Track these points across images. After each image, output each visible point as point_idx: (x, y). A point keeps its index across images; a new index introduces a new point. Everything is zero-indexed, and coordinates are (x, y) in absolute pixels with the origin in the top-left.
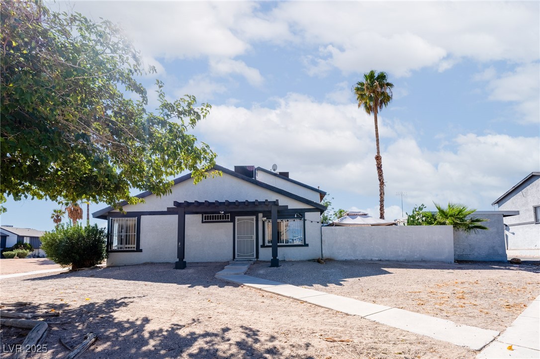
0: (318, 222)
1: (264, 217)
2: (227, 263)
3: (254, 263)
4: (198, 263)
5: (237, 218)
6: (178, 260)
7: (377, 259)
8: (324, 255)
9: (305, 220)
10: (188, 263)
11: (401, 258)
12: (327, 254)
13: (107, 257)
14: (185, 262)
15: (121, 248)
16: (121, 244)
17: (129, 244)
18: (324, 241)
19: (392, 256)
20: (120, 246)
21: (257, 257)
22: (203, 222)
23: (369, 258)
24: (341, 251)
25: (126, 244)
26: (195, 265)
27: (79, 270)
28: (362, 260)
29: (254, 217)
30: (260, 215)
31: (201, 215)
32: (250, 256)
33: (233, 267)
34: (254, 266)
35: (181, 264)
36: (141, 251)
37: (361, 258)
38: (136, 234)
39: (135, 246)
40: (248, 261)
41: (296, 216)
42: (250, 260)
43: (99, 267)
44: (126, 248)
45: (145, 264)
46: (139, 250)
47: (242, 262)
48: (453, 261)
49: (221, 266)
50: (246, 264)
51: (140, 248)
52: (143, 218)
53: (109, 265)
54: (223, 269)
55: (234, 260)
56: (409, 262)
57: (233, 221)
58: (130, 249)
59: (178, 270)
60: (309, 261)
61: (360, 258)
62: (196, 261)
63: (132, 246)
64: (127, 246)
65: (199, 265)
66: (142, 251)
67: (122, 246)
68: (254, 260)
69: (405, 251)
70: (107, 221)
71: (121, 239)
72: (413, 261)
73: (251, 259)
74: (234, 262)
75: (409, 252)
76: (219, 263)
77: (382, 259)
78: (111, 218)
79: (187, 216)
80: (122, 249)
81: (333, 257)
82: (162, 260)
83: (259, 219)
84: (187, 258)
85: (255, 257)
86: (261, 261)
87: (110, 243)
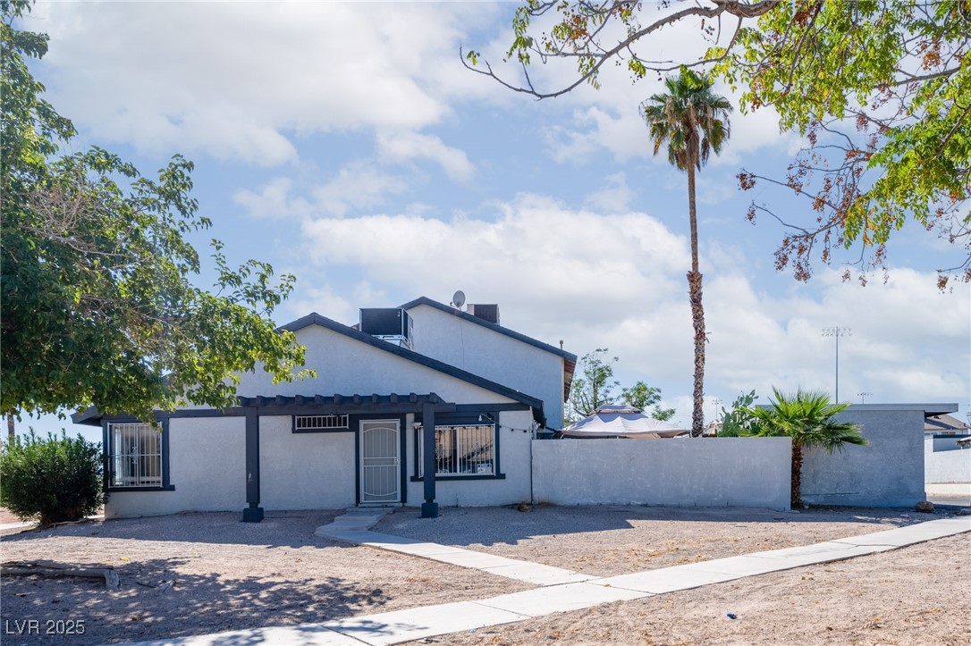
0: (525, 431)
1: (416, 420)
2: (343, 512)
3: (394, 512)
4: (286, 511)
5: (362, 423)
6: (247, 506)
7: (640, 503)
8: (536, 496)
9: (498, 427)
10: (268, 511)
11: (687, 501)
12: (540, 493)
13: (106, 501)
14: (262, 509)
15: (133, 483)
16: (133, 475)
17: (148, 475)
18: (537, 468)
19: (669, 497)
20: (130, 479)
21: (404, 499)
22: (294, 431)
23: (624, 501)
24: (568, 488)
25: (143, 475)
26: (280, 514)
27: (57, 526)
28: (610, 505)
29: (398, 422)
30: (410, 417)
31: (290, 418)
32: (389, 498)
33: (351, 517)
34: (393, 516)
35: (254, 514)
36: (172, 488)
37: (609, 502)
38: (161, 455)
39: (161, 479)
40: (382, 507)
41: (480, 419)
42: (386, 506)
43: (93, 520)
44: (143, 482)
45: (184, 514)
46: (167, 486)
47: (371, 510)
48: (788, 506)
49: (329, 516)
50: (378, 513)
51: (171, 483)
52: (173, 422)
53: (111, 515)
54: (332, 521)
55: (357, 505)
56: (702, 508)
57: (354, 428)
58: (151, 485)
59: (249, 523)
60: (504, 507)
61: (606, 501)
62: (282, 509)
63: (155, 479)
64: (145, 479)
65: (288, 514)
66: (174, 490)
67: (134, 479)
68: (397, 505)
69: (695, 487)
70: (101, 429)
71: (132, 466)
72: (708, 507)
73: (389, 505)
74: (357, 509)
75: (702, 489)
76: (327, 511)
77: (649, 503)
78: (109, 424)
79: (262, 419)
80: (135, 486)
81: (552, 499)
82: (216, 506)
83: (408, 425)
84: (265, 503)
85: (399, 499)
86: (410, 508)
87: (109, 474)
